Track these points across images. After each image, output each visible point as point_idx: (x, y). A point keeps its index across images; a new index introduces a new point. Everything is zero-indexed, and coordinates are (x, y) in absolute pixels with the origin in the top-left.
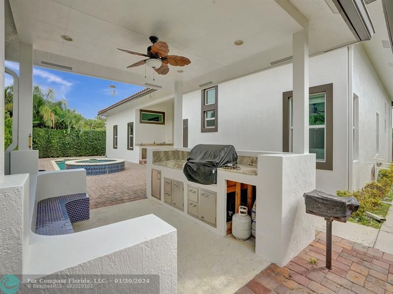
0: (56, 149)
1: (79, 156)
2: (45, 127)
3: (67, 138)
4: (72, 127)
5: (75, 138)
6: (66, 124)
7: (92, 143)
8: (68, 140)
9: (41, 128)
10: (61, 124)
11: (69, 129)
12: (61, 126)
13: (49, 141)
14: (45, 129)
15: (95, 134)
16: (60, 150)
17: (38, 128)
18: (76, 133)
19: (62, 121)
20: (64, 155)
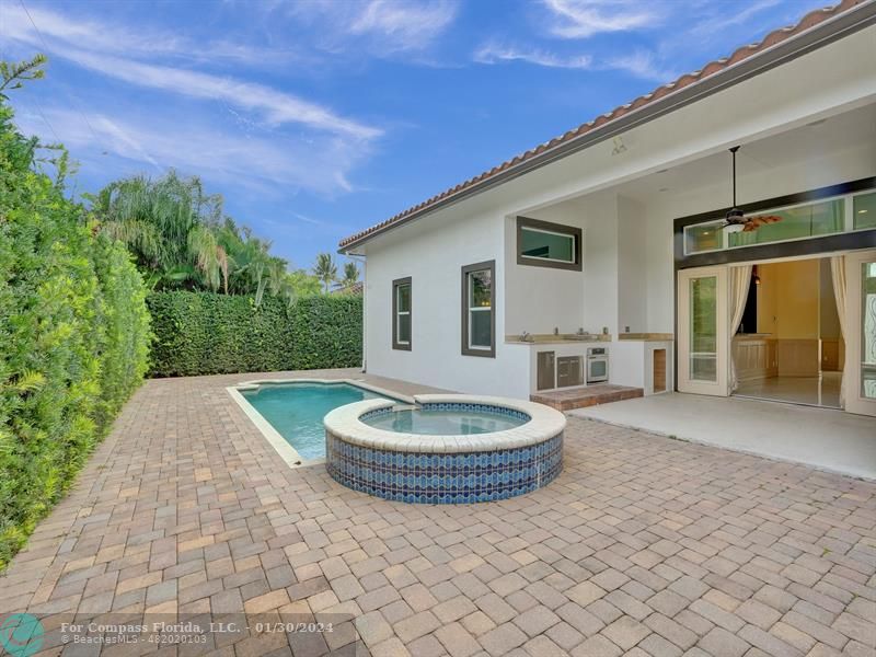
0: (231, 352)
1: (289, 370)
2: (203, 288)
3: (257, 317)
4: (267, 290)
5: (277, 318)
6: (254, 281)
7: (320, 333)
8: (260, 323)
9: (192, 291)
10: (240, 279)
11: (260, 294)
12: (240, 284)
13: (212, 329)
14: (203, 294)
15: (326, 307)
16: (240, 354)
17: (185, 292)
18: (279, 304)
19: (243, 273)
20: (250, 366)
